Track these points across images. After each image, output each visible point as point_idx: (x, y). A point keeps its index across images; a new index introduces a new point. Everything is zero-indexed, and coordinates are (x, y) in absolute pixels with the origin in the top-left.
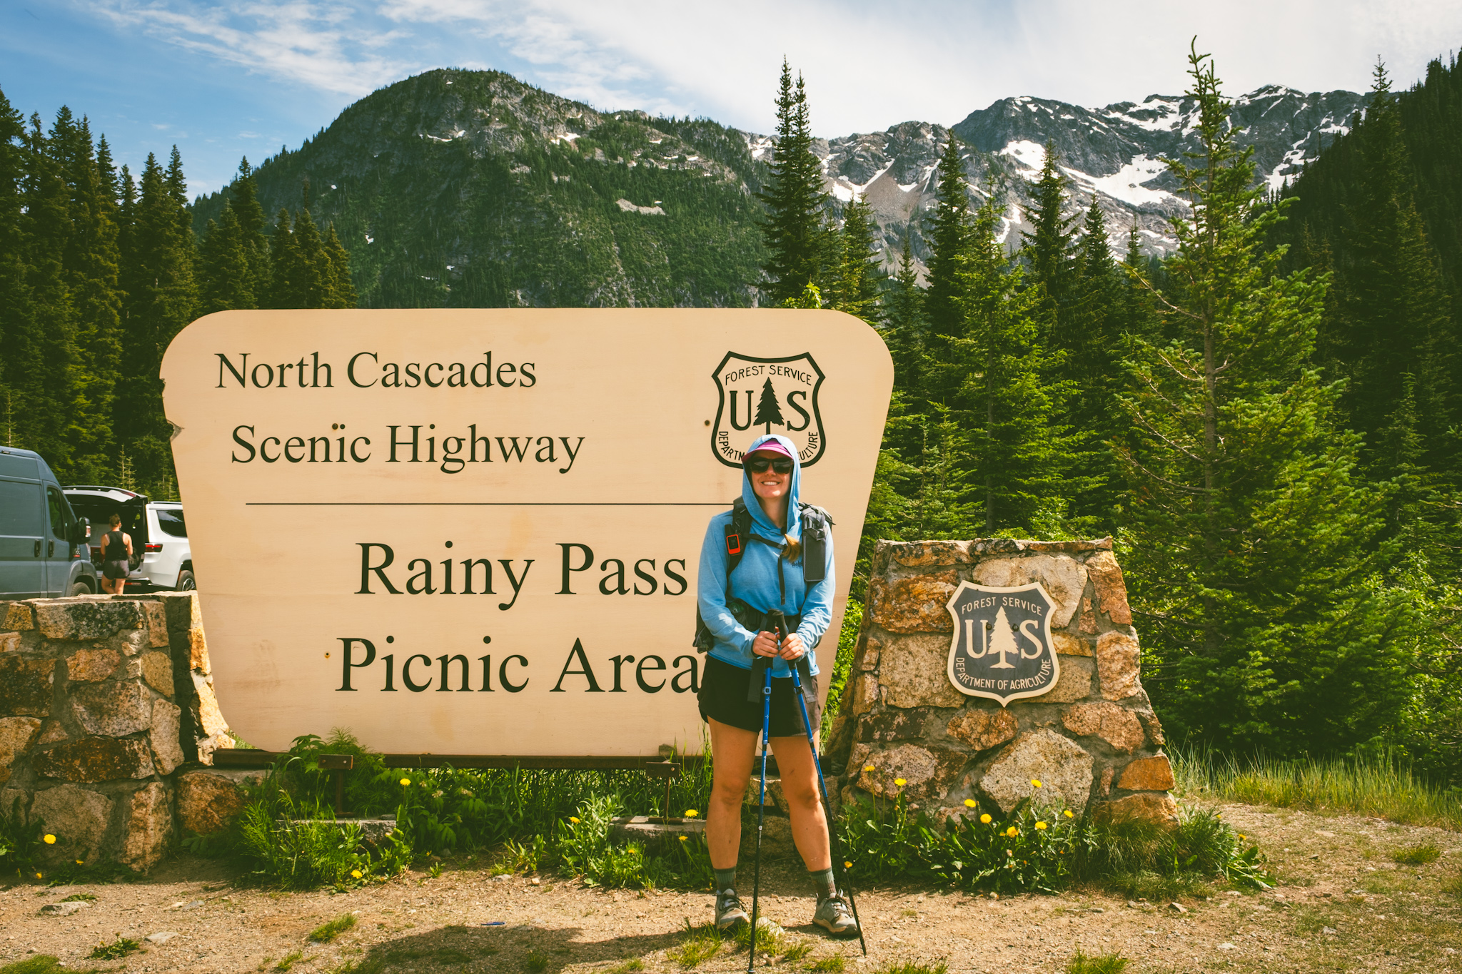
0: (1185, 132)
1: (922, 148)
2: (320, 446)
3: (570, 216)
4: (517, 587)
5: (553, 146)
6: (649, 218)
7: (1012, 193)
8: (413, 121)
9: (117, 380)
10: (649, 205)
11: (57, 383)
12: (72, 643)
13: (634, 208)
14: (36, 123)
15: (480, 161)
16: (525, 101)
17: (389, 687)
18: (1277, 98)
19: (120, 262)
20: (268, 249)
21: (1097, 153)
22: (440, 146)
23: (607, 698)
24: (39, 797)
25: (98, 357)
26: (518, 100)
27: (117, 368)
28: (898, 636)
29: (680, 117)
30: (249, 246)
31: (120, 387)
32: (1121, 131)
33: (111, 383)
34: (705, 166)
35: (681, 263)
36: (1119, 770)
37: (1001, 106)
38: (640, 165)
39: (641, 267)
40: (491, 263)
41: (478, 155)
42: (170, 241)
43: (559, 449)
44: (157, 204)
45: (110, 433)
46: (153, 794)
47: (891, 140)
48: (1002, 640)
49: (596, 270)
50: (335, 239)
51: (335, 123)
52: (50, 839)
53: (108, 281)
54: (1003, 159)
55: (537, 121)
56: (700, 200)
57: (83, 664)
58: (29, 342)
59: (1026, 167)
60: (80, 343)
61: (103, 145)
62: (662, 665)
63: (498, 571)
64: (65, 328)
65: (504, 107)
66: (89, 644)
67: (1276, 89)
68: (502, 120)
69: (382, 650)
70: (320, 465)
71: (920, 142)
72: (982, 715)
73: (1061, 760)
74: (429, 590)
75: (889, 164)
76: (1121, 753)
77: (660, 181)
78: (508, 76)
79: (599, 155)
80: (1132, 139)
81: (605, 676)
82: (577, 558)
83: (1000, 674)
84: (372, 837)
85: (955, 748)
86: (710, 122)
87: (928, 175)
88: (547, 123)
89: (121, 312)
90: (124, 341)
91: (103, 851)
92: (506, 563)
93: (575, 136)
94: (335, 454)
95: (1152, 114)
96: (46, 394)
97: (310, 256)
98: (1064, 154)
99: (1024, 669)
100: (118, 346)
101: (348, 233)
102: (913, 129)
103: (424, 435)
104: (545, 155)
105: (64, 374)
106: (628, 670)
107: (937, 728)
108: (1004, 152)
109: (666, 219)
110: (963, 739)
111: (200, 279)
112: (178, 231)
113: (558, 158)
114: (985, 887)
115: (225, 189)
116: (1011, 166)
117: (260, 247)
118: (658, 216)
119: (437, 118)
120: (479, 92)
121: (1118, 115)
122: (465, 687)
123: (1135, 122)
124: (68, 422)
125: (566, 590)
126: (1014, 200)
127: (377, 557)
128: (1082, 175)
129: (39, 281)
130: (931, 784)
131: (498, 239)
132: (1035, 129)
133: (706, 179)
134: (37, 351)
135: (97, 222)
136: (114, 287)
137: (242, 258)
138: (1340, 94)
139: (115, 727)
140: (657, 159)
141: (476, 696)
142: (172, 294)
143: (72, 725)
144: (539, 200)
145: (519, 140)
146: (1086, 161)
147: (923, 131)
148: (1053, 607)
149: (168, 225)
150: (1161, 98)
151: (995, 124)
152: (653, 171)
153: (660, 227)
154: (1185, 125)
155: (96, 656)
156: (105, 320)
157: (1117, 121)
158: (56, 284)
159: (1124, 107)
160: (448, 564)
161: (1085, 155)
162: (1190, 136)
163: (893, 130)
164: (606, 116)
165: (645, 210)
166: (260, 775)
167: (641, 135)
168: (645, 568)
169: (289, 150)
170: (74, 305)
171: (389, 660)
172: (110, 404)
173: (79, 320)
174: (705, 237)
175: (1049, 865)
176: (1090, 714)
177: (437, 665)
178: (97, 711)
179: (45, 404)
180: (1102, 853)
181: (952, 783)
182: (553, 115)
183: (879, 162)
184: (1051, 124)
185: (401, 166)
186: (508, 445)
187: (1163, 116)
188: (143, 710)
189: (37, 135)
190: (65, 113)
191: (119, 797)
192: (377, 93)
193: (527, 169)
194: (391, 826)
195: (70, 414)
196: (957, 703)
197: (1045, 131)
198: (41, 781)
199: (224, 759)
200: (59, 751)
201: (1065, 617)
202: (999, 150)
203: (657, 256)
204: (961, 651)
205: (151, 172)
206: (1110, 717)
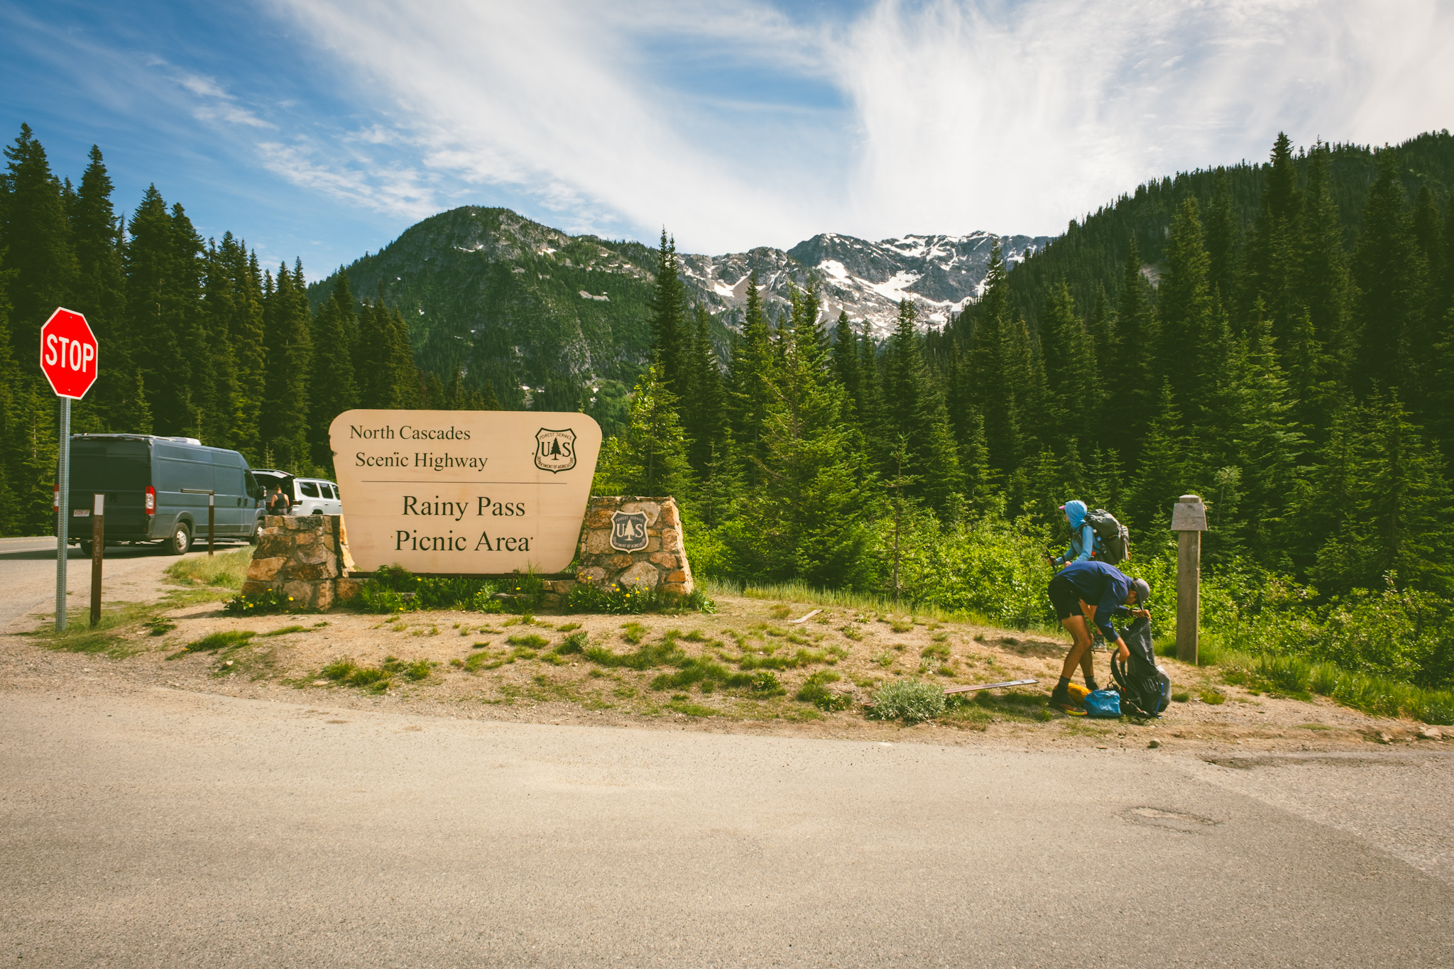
0: (928, 258)
1: (769, 263)
2: (389, 460)
3: (549, 300)
4: (462, 513)
5: (540, 256)
6: (599, 302)
7: (824, 293)
8: (450, 238)
9: (262, 402)
10: (600, 294)
11: (225, 404)
12: (298, 531)
13: (590, 296)
14: (212, 244)
15: (493, 264)
16: (522, 227)
17: (414, 549)
18: (983, 239)
19: (264, 330)
20: (357, 322)
21: (876, 269)
22: (467, 254)
23: (495, 553)
24: (286, 585)
25: (250, 387)
26: (517, 227)
27: (262, 395)
28: (594, 529)
29: (619, 240)
30: (345, 320)
31: (264, 406)
32: (890, 256)
33: (258, 404)
34: (635, 271)
35: (619, 331)
36: (667, 575)
37: (818, 239)
38: (594, 270)
39: (594, 333)
40: (499, 329)
41: (491, 261)
42: (295, 317)
43: (478, 462)
44: (288, 294)
45: (257, 435)
46: (328, 584)
47: (751, 258)
48: (629, 531)
49: (566, 335)
50: (399, 316)
51: (400, 238)
52: (291, 599)
53: (257, 341)
54: (818, 271)
55: (529, 240)
56: (631, 292)
57: (302, 539)
58: (207, 378)
59: (832, 277)
60: (239, 379)
61: (253, 256)
62: (515, 541)
63: (455, 507)
64: (230, 370)
65: (509, 231)
66: (304, 531)
67: (982, 233)
68: (507, 239)
69: (412, 535)
70: (389, 467)
71: (768, 260)
72: (621, 557)
73: (648, 571)
74: (430, 513)
75: (749, 273)
76: (669, 569)
77: (606, 280)
78: (511, 211)
79: (568, 263)
80: (897, 261)
81: (494, 545)
82: (485, 502)
83: (628, 542)
84: (407, 598)
85: (612, 568)
86: (638, 244)
87: (773, 280)
88: (536, 242)
89: (265, 361)
90: (266, 378)
91: (310, 604)
92: (458, 504)
93: (553, 250)
94: (395, 463)
95: (909, 246)
96: (217, 411)
97: (383, 327)
98: (856, 269)
99: (637, 541)
100: (263, 382)
101: (408, 308)
102: (764, 252)
103: (428, 456)
104: (534, 262)
105: (228, 398)
106: (503, 543)
107: (607, 561)
108: (819, 267)
109: (610, 303)
110: (615, 564)
111: (313, 339)
112: (300, 311)
113: (542, 264)
114: (616, 612)
115: (328, 278)
116: (823, 276)
117: (351, 320)
118: (605, 302)
119: (466, 237)
120: (492, 221)
121: (888, 246)
122: (443, 549)
123: (898, 251)
124: (231, 428)
125: (480, 514)
126: (825, 297)
127: (410, 501)
128: (866, 282)
129: (214, 341)
130: (603, 580)
131: (504, 314)
132: (838, 253)
133: (635, 279)
134: (212, 384)
135: (250, 305)
136: (260, 345)
137: (340, 329)
138: (1020, 237)
139: (314, 561)
140: (605, 266)
141: (446, 552)
142: (297, 349)
143: (298, 560)
144: (530, 290)
145: (517, 252)
146: (869, 274)
147: (770, 253)
148: (648, 519)
149: (294, 307)
150: (915, 237)
151: (814, 250)
152: (602, 274)
153: (606, 309)
154: (928, 254)
155: (307, 535)
156: (255, 366)
157: (888, 250)
158: (224, 343)
159: (892, 242)
160: (437, 504)
161: (868, 270)
162: (931, 261)
163: (752, 251)
164: (573, 238)
165: (597, 298)
166: (367, 580)
167: (595, 251)
168: (509, 506)
169: (370, 255)
170: (235, 356)
171: (415, 539)
172: (257, 417)
173: (238, 365)
174: (634, 315)
175: (639, 605)
176: (659, 556)
177: (432, 541)
178: (307, 555)
179: (217, 416)
180: (657, 602)
181: (611, 580)
182: (539, 237)
183: (742, 271)
184: (848, 250)
185: (442, 266)
186: (459, 461)
187: (915, 247)
188: (324, 555)
189: (213, 251)
190: (229, 235)
191: (315, 585)
192: (427, 220)
193: (523, 271)
194: (414, 595)
195: (232, 422)
196: (613, 552)
197: (844, 255)
198: (287, 579)
199: (352, 575)
200: (293, 569)
201: (652, 523)
202: (816, 266)
203: (604, 327)
204: (615, 535)
205: (283, 274)
206: (666, 557)
